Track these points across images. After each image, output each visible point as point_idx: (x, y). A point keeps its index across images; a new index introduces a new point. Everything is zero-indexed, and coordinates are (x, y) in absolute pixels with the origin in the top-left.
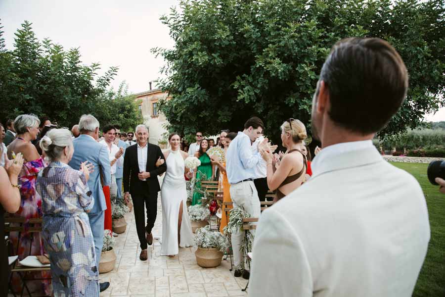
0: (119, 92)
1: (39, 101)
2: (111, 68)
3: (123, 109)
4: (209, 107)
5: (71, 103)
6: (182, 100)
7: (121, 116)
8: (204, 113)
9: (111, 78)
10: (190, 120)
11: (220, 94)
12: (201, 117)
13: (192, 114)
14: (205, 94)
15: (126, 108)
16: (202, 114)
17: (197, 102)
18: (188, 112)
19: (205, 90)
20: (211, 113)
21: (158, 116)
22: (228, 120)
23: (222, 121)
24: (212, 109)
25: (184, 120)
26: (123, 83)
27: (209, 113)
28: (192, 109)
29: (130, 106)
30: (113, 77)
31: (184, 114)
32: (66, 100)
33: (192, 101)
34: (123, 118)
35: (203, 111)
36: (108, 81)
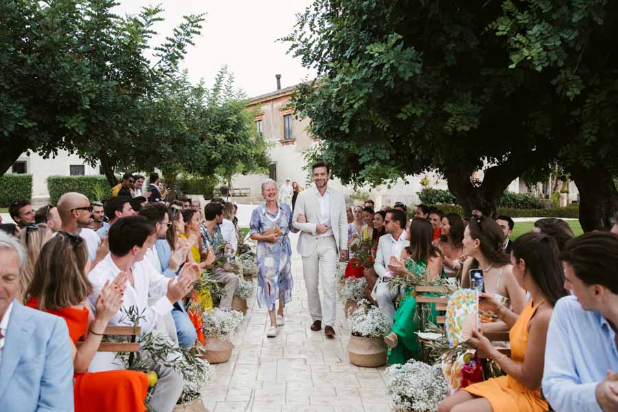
0: (214, 90)
1: (20, 93)
2: (185, 17)
3: (224, 126)
4: (421, 96)
6: (355, 77)
7: (220, 138)
8: (409, 110)
9: (187, 41)
10: (374, 127)
12: (401, 118)
13: (378, 113)
14: (414, 59)
15: (229, 122)
16: (404, 113)
17: (394, 81)
18: (369, 108)
19: (413, 48)
20: (427, 108)
21: (293, 141)
22: (471, 125)
23: (456, 127)
24: (430, 99)
25: (360, 129)
26: (222, 72)
27: (423, 108)
28: (380, 100)
29: (238, 119)
30: (191, 40)
31: (359, 114)
32: (80, 89)
33: (381, 78)
34: (225, 143)
35: (408, 103)
36: (181, 49)
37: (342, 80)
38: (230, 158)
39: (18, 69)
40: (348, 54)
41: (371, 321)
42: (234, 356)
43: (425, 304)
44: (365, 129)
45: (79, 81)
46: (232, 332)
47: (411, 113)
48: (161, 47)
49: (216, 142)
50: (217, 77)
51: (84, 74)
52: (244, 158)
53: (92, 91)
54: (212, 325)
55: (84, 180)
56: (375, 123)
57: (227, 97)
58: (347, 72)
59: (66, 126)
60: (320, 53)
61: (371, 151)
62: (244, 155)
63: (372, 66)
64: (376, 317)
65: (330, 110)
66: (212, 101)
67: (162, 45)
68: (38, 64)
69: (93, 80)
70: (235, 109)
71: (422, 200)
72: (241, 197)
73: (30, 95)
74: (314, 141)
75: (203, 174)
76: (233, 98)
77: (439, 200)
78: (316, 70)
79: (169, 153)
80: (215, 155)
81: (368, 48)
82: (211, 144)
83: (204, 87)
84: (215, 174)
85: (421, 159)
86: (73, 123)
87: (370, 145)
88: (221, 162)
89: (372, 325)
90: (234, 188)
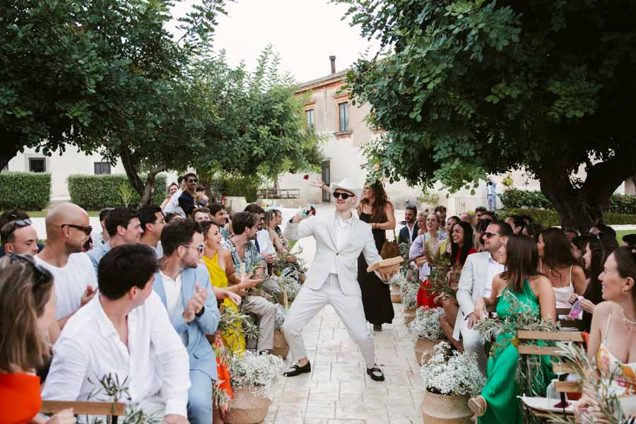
0: (257, 74)
3: (268, 115)
4: (517, 72)
5: (101, 78)
6: (430, 48)
7: (264, 131)
8: (502, 91)
9: (218, 9)
10: (454, 114)
11: (558, 23)
12: (492, 102)
13: (461, 94)
14: (510, 22)
15: (273, 111)
16: (495, 95)
17: (482, 53)
18: (448, 89)
19: (509, 7)
20: (525, 87)
21: (350, 134)
22: (586, 110)
23: (565, 113)
24: (530, 75)
25: (436, 116)
26: (266, 53)
27: (520, 88)
28: (462, 78)
29: (284, 107)
30: (223, 8)
31: (434, 97)
32: (83, 69)
33: (466, 49)
34: (268, 136)
35: (500, 81)
36: (211, 19)
37: (413, 52)
38: (276, 154)
39: (8, 45)
40: (420, 19)
41: (453, 373)
42: (271, 413)
43: (530, 356)
44: (443, 116)
45: (82, 59)
46: (269, 383)
47: (504, 94)
48: (186, 17)
49: (259, 135)
50: (260, 58)
51: (88, 50)
52: (291, 154)
53: (98, 71)
54: (242, 375)
55: (109, 180)
56: (456, 109)
57: (272, 82)
58: (419, 41)
59: (67, 115)
60: (384, 20)
61: (449, 145)
62: (291, 151)
63: (454, 32)
64: (459, 368)
65: (397, 92)
66: (255, 87)
67: (187, 14)
68: (32, 38)
69: (100, 58)
70: (282, 96)
71: (504, 203)
72: (289, 200)
73: (25, 77)
74: (375, 134)
75: (244, 173)
76: (279, 83)
77: (525, 203)
78: (380, 41)
79: (201, 148)
80: (258, 150)
81: (449, 8)
82: (252, 137)
83: (244, 70)
84: (257, 173)
85: (509, 155)
86: (74, 111)
87: (449, 137)
88: (264, 158)
89: (454, 379)
90: (281, 189)
